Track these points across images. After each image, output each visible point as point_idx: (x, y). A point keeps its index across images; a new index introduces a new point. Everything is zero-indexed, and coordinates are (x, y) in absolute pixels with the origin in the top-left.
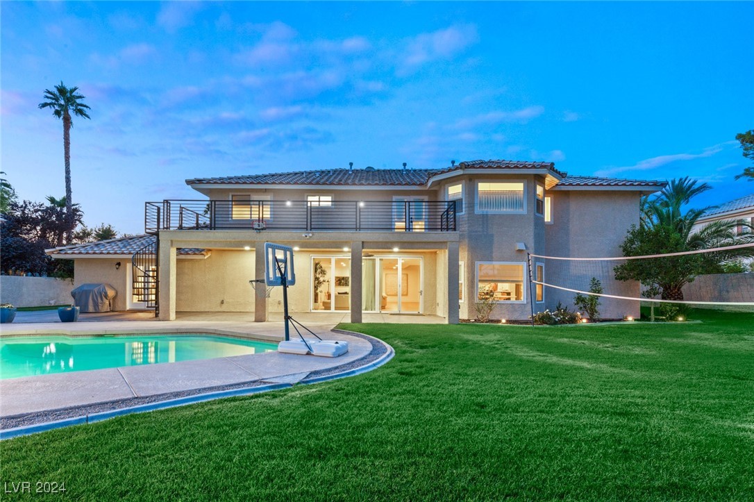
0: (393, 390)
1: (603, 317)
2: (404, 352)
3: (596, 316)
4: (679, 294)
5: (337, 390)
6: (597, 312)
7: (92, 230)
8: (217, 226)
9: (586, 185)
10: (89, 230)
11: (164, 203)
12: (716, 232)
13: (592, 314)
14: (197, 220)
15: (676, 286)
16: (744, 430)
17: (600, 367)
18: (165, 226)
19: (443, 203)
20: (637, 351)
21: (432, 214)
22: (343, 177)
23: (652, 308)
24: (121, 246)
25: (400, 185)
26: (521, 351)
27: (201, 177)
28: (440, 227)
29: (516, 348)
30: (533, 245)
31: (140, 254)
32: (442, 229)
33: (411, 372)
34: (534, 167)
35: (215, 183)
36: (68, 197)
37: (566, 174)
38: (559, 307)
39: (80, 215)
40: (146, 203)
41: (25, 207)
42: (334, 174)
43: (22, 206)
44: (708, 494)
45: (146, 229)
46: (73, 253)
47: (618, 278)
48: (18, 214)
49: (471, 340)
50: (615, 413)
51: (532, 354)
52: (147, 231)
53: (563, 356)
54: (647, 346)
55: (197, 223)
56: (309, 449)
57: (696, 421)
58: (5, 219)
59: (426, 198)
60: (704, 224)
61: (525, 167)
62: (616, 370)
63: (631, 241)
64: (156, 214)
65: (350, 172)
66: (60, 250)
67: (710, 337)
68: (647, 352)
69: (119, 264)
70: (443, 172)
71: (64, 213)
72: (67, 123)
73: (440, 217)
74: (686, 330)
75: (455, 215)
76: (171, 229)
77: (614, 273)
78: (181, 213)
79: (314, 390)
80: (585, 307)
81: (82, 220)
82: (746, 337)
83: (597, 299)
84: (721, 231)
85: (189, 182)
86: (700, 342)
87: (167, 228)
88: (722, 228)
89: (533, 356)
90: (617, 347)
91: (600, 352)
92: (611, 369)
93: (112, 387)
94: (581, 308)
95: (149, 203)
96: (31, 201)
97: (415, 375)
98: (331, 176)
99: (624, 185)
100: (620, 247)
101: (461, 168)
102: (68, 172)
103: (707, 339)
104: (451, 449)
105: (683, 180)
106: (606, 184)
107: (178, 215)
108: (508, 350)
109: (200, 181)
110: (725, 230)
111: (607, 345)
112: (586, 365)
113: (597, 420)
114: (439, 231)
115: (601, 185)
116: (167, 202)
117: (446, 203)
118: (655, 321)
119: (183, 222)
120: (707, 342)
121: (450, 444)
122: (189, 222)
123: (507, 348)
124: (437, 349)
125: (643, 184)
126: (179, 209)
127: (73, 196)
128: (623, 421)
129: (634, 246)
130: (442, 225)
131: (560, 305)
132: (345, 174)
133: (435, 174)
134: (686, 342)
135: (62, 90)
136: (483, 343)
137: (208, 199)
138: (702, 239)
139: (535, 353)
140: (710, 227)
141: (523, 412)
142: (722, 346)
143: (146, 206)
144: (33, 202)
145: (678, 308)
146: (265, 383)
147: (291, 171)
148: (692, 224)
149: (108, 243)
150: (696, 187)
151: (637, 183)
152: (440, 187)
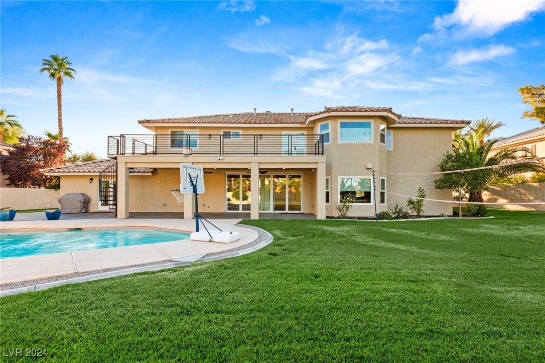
0: (259, 266)
1: (425, 214)
2: (280, 239)
3: (421, 214)
4: (480, 198)
5: (219, 266)
6: (422, 211)
7: (80, 156)
8: (157, 152)
9: (415, 123)
10: (78, 156)
11: (121, 136)
12: (505, 155)
13: (419, 212)
14: (146, 149)
15: (478, 192)
16: (495, 292)
17: (412, 249)
18: (122, 153)
19: (316, 136)
20: (442, 237)
21: (309, 143)
22: (249, 118)
23: (460, 208)
24: (93, 166)
25: (287, 123)
26: (361, 238)
27: (149, 119)
28: (314, 152)
29: (359, 236)
30: (378, 165)
31: (105, 172)
32: (315, 154)
33: (277, 253)
34: (378, 111)
35: (158, 122)
36: (61, 133)
37: (401, 116)
38: (397, 207)
39: (68, 146)
40: (108, 137)
41: (29, 140)
42: (243, 116)
43: (26, 140)
44: (452, 337)
45: (108, 154)
46: (59, 172)
47: (438, 187)
48: (23, 145)
49: (329, 231)
50: (408, 281)
51: (368, 240)
52: (109, 156)
53: (388, 241)
54: (450, 234)
55: (146, 151)
56: (183, 308)
57: (463, 286)
58: (15, 148)
59: (305, 133)
60: (497, 151)
61: (372, 111)
62: (422, 251)
63: (446, 162)
64: (116, 144)
65: (255, 115)
66: (51, 170)
67: (496, 228)
68: (448, 238)
69: (92, 179)
70: (316, 115)
71: (57, 144)
72: (60, 81)
73: (314, 145)
74: (481, 223)
75: (323, 144)
76: (126, 154)
77: (434, 184)
78: (134, 144)
79: (204, 266)
80: (414, 207)
81: (69, 149)
82: (521, 227)
83: (422, 202)
84: (508, 154)
85: (140, 122)
86: (488, 231)
87: (123, 154)
88: (509, 153)
89: (368, 242)
90: (429, 235)
91: (416, 238)
92: (419, 250)
93: (61, 266)
94: (411, 208)
95: (110, 137)
96: (33, 135)
97: (279, 255)
98: (241, 117)
99: (442, 123)
100: (438, 166)
101: (328, 112)
102: (60, 115)
103: (493, 229)
104: (282, 307)
105: (485, 119)
106: (429, 122)
107: (132, 145)
108: (352, 238)
109: (148, 121)
110: (511, 154)
111: (423, 234)
112: (403, 247)
113: (394, 285)
114: (314, 156)
115: (426, 123)
116: (122, 136)
117: (319, 136)
118: (462, 217)
119: (135, 150)
120: (493, 231)
121: (282, 303)
122: (140, 149)
123: (352, 236)
124: (303, 237)
125: (454, 122)
126: (132, 141)
127: (64, 132)
128: (412, 286)
129: (448, 165)
130: (315, 151)
131: (397, 206)
132: (251, 116)
133: (311, 116)
134: (478, 231)
135: (55, 59)
136: (337, 232)
137: (154, 133)
138: (496, 160)
139: (371, 239)
140: (501, 152)
141: (344, 280)
142: (501, 233)
143: (108, 139)
144: (35, 136)
145: (478, 208)
146: (172, 261)
147: (213, 114)
148: (488, 150)
149: (85, 164)
150: (494, 125)
151: (450, 122)
152: (315, 125)
